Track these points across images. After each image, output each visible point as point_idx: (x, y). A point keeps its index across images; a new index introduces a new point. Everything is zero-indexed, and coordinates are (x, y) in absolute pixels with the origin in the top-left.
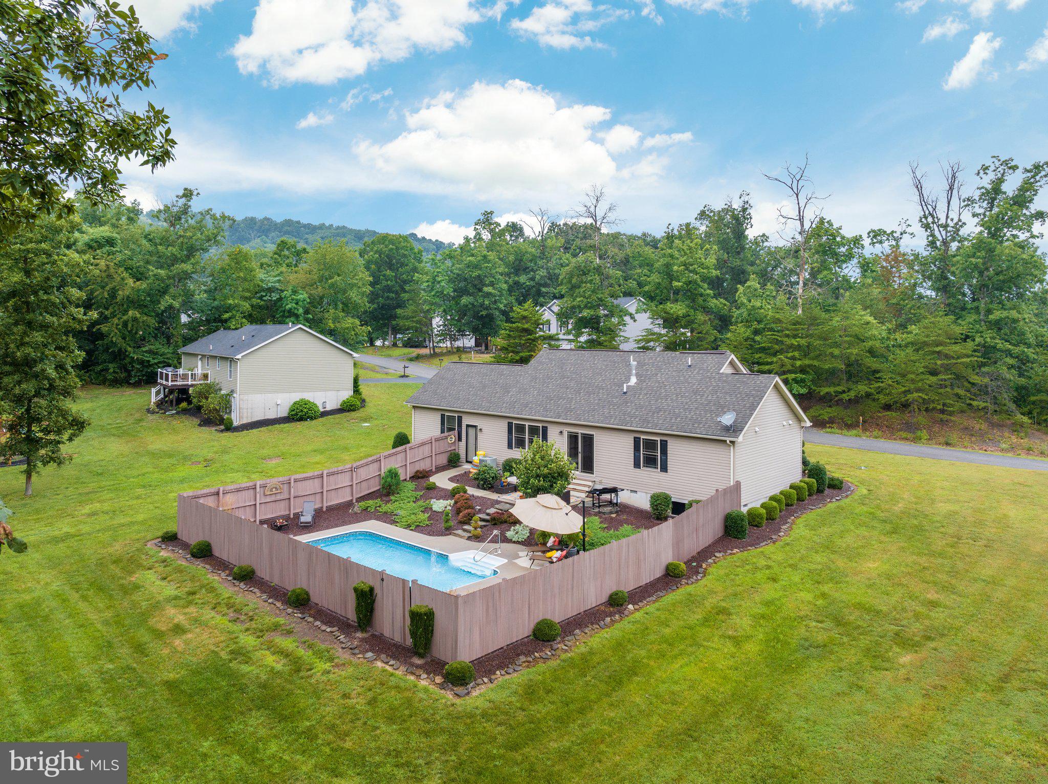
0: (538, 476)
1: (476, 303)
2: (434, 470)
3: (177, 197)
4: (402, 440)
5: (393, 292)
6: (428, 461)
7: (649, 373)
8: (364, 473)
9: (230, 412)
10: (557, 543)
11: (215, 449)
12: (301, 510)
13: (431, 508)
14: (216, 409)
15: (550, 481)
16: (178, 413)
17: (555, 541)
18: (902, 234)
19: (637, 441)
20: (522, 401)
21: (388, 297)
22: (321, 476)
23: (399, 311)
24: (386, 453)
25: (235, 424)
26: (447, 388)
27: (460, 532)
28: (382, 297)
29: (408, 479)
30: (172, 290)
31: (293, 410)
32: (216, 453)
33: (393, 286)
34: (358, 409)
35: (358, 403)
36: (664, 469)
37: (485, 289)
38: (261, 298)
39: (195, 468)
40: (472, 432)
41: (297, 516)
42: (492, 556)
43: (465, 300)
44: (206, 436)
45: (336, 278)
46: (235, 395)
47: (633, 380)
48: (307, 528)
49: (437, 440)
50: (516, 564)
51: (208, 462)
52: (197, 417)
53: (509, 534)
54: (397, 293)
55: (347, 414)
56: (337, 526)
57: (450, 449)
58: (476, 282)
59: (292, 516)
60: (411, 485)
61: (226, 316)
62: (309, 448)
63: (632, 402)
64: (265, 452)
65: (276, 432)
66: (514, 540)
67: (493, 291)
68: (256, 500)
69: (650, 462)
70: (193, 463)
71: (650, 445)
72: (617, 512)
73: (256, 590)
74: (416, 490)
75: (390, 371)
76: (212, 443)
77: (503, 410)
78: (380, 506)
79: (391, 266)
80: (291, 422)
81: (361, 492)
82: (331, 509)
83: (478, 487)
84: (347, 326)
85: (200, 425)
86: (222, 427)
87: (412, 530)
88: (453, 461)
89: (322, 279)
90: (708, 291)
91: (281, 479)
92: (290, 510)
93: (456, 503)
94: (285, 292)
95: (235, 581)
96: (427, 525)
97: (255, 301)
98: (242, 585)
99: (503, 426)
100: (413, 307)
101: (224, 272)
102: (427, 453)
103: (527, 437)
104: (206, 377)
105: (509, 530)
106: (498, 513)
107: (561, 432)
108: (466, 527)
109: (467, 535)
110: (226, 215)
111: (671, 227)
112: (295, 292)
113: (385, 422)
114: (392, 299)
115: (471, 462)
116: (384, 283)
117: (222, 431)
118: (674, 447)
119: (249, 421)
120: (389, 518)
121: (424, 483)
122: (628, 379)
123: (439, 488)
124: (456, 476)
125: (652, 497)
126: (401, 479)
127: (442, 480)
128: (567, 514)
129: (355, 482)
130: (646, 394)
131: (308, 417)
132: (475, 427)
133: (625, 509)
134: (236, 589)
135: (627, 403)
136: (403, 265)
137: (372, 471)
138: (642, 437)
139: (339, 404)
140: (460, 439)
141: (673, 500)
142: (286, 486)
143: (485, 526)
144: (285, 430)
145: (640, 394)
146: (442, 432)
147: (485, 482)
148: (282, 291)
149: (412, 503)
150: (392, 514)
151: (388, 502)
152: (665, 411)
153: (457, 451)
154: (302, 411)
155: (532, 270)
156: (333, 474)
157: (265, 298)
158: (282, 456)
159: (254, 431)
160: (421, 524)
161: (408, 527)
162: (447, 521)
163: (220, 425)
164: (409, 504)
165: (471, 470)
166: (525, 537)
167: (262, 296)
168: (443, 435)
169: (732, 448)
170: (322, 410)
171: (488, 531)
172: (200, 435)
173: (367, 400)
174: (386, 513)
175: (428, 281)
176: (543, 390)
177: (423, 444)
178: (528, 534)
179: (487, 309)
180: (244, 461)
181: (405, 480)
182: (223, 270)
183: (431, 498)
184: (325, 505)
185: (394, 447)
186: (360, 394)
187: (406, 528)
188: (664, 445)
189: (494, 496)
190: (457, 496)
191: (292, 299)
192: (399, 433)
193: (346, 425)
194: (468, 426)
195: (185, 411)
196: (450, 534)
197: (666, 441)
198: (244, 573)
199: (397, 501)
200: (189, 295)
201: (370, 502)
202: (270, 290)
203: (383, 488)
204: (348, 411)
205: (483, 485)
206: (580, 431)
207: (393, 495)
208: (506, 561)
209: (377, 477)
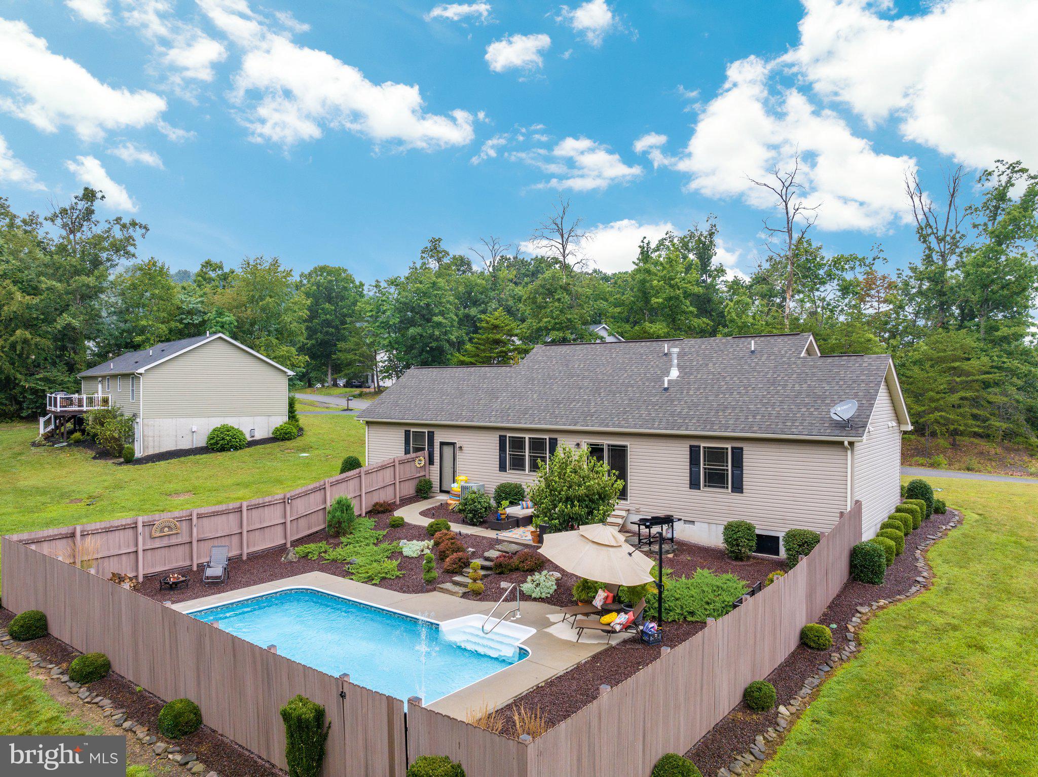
0: (568, 499)
1: (424, 334)
2: (398, 502)
3: (76, 198)
4: (352, 464)
5: (333, 327)
6: (390, 490)
7: (695, 363)
8: (301, 507)
9: (133, 441)
10: (610, 601)
11: (106, 484)
12: (207, 559)
13: (401, 553)
14: (114, 438)
15: (587, 506)
16: (69, 445)
17: (607, 598)
18: (874, 259)
19: (694, 453)
20: (517, 407)
21: (327, 332)
22: (239, 510)
23: (340, 345)
24: (333, 479)
25: (138, 454)
26: (412, 398)
27: (448, 586)
28: (321, 333)
29: (364, 514)
30: (72, 309)
31: (213, 439)
32: (106, 488)
33: (333, 321)
34: (295, 438)
35: (295, 430)
36: (738, 488)
37: (435, 319)
38: (181, 321)
39: (74, 506)
40: (448, 451)
41: (202, 568)
42: (507, 622)
43: (412, 331)
44: (99, 469)
45: (268, 299)
46: (138, 420)
47: (674, 373)
48: (216, 585)
49: (402, 462)
50: (550, 636)
51: (92, 500)
52: (92, 450)
53: (527, 587)
54: (337, 328)
55: (281, 443)
56: (262, 581)
57: (418, 475)
58: (424, 312)
59: (195, 568)
60: (370, 522)
61: (138, 339)
62: (230, 481)
63: (680, 401)
64: (172, 487)
65: (189, 464)
66: (534, 595)
67: (444, 321)
68: (137, 545)
69: (716, 479)
70: (71, 502)
71: (716, 455)
72: (674, 551)
73: (106, 702)
74: (376, 528)
75: (331, 406)
76: (104, 477)
77: (493, 419)
78: (325, 552)
79: (329, 300)
80: (210, 453)
81: (297, 533)
82: (254, 557)
83: (464, 522)
84: (282, 353)
85: (94, 458)
86: (122, 460)
87: (375, 585)
88: (423, 491)
89: (252, 300)
90: (691, 309)
91: (177, 514)
92: (192, 560)
93: (437, 544)
94: (209, 314)
95: (71, 684)
96: (397, 577)
97: (173, 324)
98: (84, 692)
99: (492, 441)
100: (355, 339)
101: (135, 288)
102: (389, 479)
103: (527, 454)
104: (105, 401)
105: (525, 581)
106: (505, 557)
107: (578, 445)
108: (457, 578)
109: (461, 590)
110: (137, 222)
111: (646, 241)
112: (220, 314)
113: (328, 452)
114: (332, 334)
115: (448, 492)
116: (323, 317)
117: (120, 464)
118: (753, 458)
119: (157, 451)
120: (340, 568)
121: (386, 519)
122: (667, 373)
123: (409, 525)
124: (429, 510)
125: (726, 528)
126: (356, 513)
127: (412, 515)
128: (630, 554)
129: (289, 519)
130: (698, 389)
131: (232, 447)
132: (453, 444)
133: (684, 547)
134: (72, 699)
135: (672, 401)
136: (343, 298)
137: (314, 503)
138: (703, 445)
139: (271, 432)
140: (431, 462)
141: (758, 532)
142: (185, 525)
143: (485, 576)
144: (201, 461)
145: (689, 389)
146: (407, 452)
147: (474, 515)
148: (205, 313)
149: (371, 545)
150: (344, 562)
151: (338, 545)
152: (734, 409)
153: (427, 477)
154: (223, 439)
155: (483, 302)
156: (257, 507)
157: (185, 321)
158: (194, 491)
159: (162, 463)
160: (388, 576)
161: (369, 580)
162: (429, 570)
163: (120, 457)
164: (368, 548)
165: (450, 502)
166: (551, 591)
167: (182, 319)
168: (408, 456)
169: (849, 453)
170: (249, 439)
171: (491, 583)
172: (90, 468)
173: (305, 428)
174: (334, 561)
175: (371, 311)
176: (545, 393)
177: (383, 468)
178: (555, 587)
179: (437, 341)
180: (142, 498)
181: (360, 515)
182: (134, 287)
183: (400, 539)
184: (246, 551)
185: (343, 471)
186: (297, 421)
187: (366, 582)
188: (738, 455)
189: (491, 534)
190: (437, 535)
191: (217, 322)
192: (349, 458)
193: (279, 455)
194: (442, 444)
195: (78, 443)
196: (434, 589)
197: (742, 449)
198: (88, 670)
199: (350, 543)
200: (93, 317)
201: (312, 546)
202: (190, 313)
203: (330, 526)
204: (282, 440)
205: (472, 519)
206: (606, 442)
207: (344, 535)
208: (533, 631)
209: (321, 513)
